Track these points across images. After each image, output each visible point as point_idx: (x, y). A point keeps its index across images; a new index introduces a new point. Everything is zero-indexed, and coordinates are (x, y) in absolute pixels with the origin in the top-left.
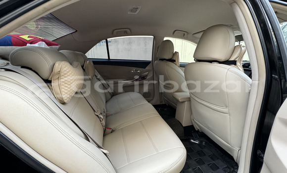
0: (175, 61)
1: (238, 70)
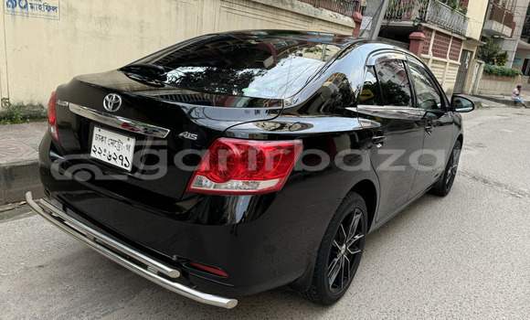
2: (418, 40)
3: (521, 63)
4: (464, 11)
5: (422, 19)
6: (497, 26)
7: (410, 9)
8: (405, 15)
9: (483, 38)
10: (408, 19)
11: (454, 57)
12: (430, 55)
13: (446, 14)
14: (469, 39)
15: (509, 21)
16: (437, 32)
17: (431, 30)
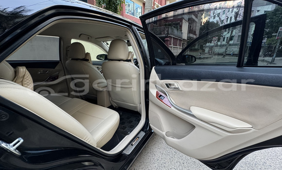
0: (88, 60)
1: (132, 64)
2: (167, 40)
3: (200, 46)
4: (181, 31)
5: (168, 34)
6: (191, 35)
7: (164, 31)
8: (162, 33)
9: (188, 39)
10: (164, 34)
11: (180, 45)
12: (172, 46)
13: (175, 31)
14: (184, 39)
15: (195, 33)
16: (173, 38)
17: (172, 37)
